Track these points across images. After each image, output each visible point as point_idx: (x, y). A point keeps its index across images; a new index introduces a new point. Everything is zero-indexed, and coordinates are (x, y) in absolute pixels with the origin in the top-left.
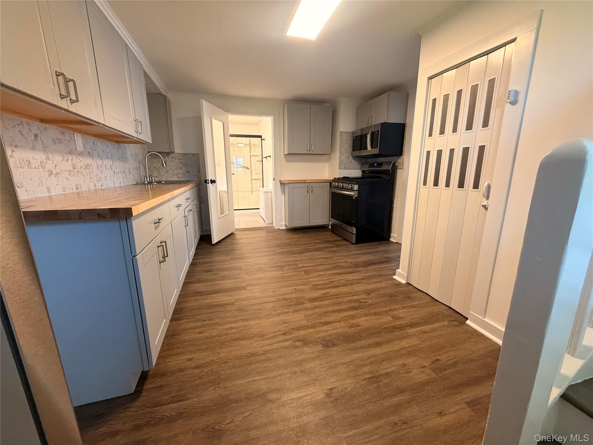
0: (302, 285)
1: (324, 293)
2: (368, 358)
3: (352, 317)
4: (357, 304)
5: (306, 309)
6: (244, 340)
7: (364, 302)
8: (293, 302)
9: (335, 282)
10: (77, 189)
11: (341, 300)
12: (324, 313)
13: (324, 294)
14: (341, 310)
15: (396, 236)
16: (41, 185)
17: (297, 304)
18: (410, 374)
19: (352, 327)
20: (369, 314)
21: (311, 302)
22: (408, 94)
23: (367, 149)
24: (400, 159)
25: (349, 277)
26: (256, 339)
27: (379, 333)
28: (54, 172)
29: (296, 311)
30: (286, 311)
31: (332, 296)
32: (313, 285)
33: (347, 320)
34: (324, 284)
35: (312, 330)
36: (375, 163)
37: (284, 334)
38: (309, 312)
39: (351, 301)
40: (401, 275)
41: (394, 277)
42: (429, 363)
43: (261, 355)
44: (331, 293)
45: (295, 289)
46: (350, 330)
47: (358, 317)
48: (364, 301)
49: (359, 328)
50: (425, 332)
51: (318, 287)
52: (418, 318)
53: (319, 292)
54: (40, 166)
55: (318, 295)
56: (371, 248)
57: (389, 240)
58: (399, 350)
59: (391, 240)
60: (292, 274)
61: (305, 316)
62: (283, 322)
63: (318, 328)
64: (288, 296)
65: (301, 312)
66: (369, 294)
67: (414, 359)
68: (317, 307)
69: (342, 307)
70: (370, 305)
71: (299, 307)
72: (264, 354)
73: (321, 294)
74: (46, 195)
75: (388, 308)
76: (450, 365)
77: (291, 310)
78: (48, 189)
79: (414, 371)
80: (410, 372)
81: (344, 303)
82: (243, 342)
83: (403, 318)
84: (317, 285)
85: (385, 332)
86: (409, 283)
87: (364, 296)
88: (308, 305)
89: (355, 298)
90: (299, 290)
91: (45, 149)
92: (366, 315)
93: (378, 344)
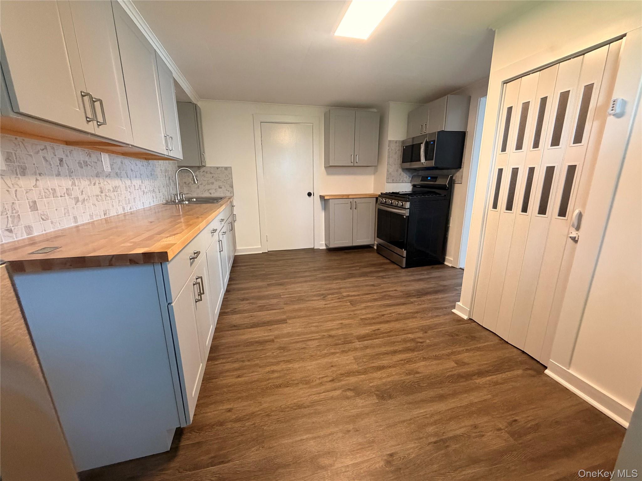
0: (348, 319)
1: (374, 329)
2: (432, 415)
3: (409, 361)
4: (412, 345)
5: (356, 349)
6: (287, 387)
7: (421, 343)
8: (340, 340)
9: (386, 316)
10: (105, 214)
11: (394, 338)
12: (377, 355)
13: (374, 331)
14: (395, 352)
15: (452, 259)
16: (67, 214)
17: (345, 343)
18: (484, 439)
19: (409, 374)
20: (428, 357)
21: (360, 340)
22: (470, 97)
23: (420, 160)
24: (459, 172)
25: (401, 310)
26: (301, 386)
27: (441, 382)
28: (81, 198)
29: (343, 352)
30: (333, 351)
31: (383, 333)
32: (362, 319)
33: (403, 365)
34: (373, 318)
35: (363, 376)
36: (429, 177)
37: (332, 380)
38: (359, 354)
39: (405, 341)
40: (461, 310)
41: (454, 311)
42: (505, 424)
43: (308, 406)
44: (382, 330)
45: (341, 323)
46: (408, 377)
47: (415, 362)
48: (421, 340)
49: (417, 375)
50: (496, 383)
51: (367, 322)
52: (487, 364)
53: (369, 328)
54: (66, 194)
55: (367, 332)
56: (423, 273)
57: (444, 264)
58: (467, 407)
59: (446, 263)
60: (336, 304)
61: (355, 359)
62: (331, 365)
63: (371, 375)
64: (333, 333)
65: (350, 353)
66: (426, 332)
67: (486, 419)
68: (366, 347)
69: (396, 348)
70: (429, 346)
71: (348, 346)
72: (311, 406)
73: (371, 331)
74: (73, 225)
75: (450, 351)
76: (530, 428)
77: (338, 351)
78: (75, 218)
79: (489, 434)
80: (483, 436)
81: (398, 342)
82: (286, 390)
83: (468, 364)
84: (365, 319)
85: (449, 382)
86: (472, 319)
87: (420, 334)
88: (358, 344)
89: (411, 336)
90: (345, 325)
91: (71, 174)
92: (425, 359)
93: (441, 398)
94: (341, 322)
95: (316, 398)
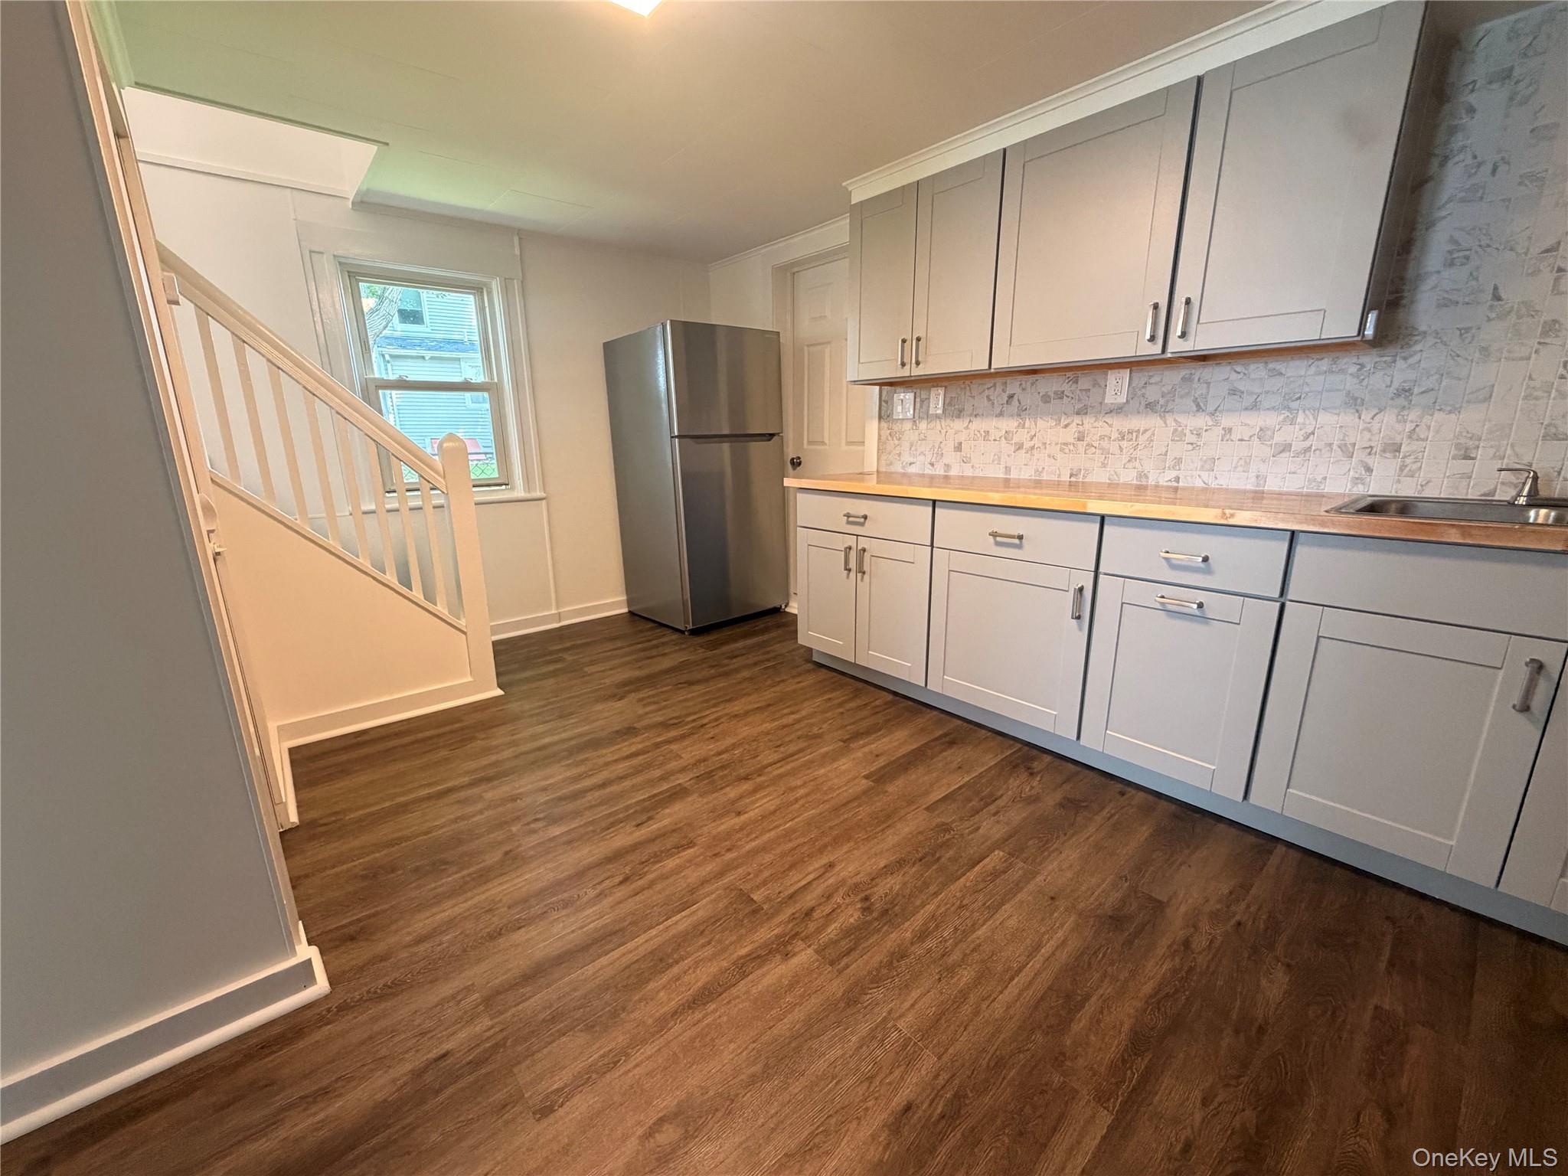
0: (728, 835)
1: (650, 822)
5: (683, 770)
8: (722, 778)
9: (617, 880)
10: (1071, 475)
12: (641, 771)
13: (650, 818)
16: (996, 462)
17: (709, 774)
21: (678, 788)
28: (1027, 445)
29: (705, 760)
31: (627, 818)
32: (691, 844)
34: (657, 858)
37: (702, 726)
38: (673, 765)
44: (629, 828)
45: (739, 814)
51: (674, 840)
53: (666, 822)
54: (1003, 438)
55: (667, 811)
64: (746, 786)
65: (692, 761)
66: (507, 853)
68: (663, 778)
71: (702, 769)
73: (658, 816)
74: (1002, 476)
84: (680, 848)
88: (682, 779)
90: (728, 812)
94: (744, 818)
95: (714, 710)
